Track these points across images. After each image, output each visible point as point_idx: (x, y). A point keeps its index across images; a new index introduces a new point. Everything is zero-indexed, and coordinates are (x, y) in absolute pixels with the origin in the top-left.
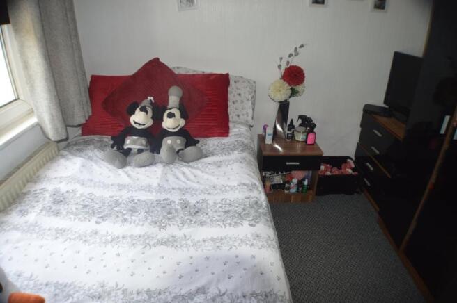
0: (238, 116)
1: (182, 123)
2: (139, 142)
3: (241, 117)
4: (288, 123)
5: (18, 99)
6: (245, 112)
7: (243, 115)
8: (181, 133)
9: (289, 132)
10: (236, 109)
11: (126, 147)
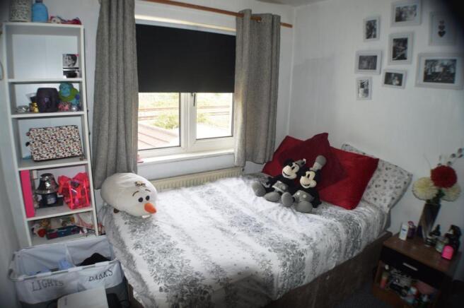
0: (375, 199)
1: (313, 184)
2: (281, 186)
3: (378, 200)
4: (434, 229)
5: (232, 136)
6: (383, 198)
7: (381, 200)
8: (309, 191)
9: (429, 237)
10: (376, 193)
11: (273, 186)
